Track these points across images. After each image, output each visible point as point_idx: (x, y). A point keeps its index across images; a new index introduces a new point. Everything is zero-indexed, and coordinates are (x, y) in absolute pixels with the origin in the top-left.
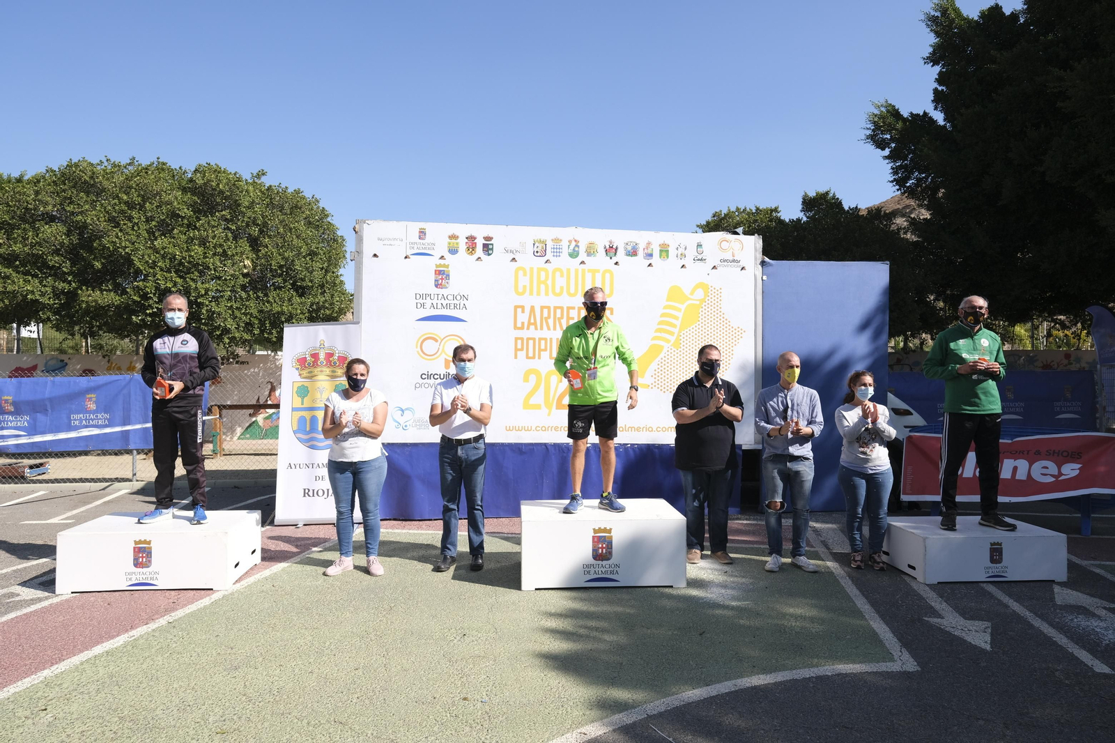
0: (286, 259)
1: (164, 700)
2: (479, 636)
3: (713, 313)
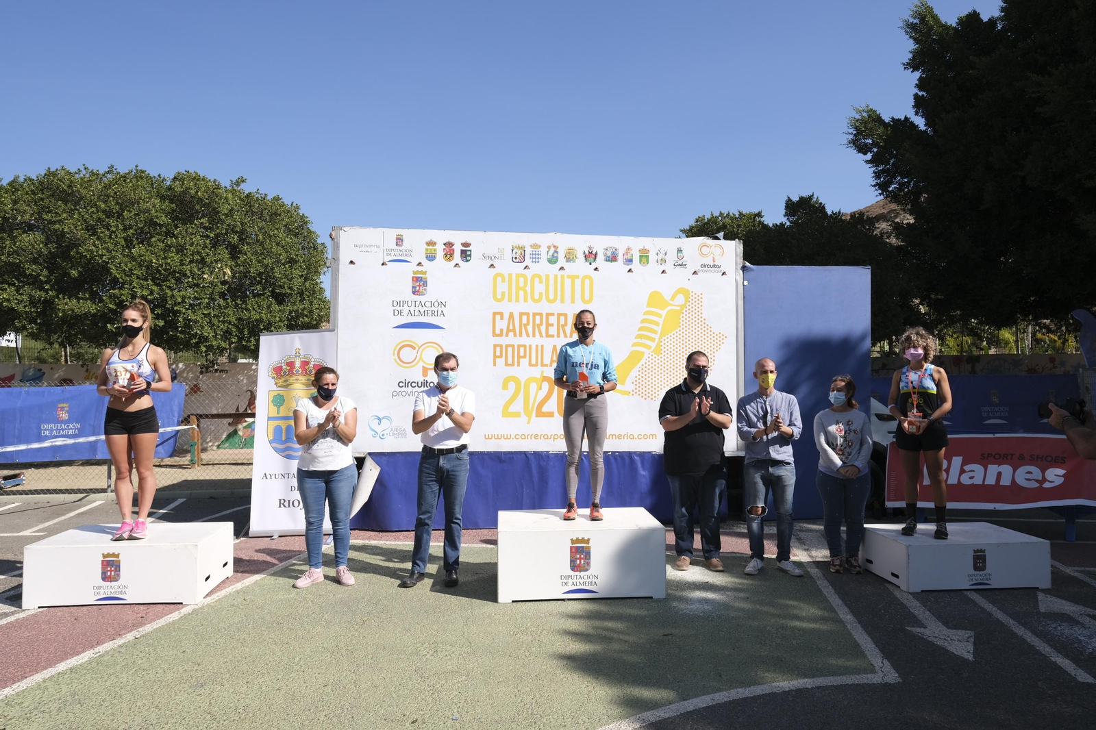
0: (266, 267)
1: (127, 719)
2: (453, 650)
3: (694, 319)
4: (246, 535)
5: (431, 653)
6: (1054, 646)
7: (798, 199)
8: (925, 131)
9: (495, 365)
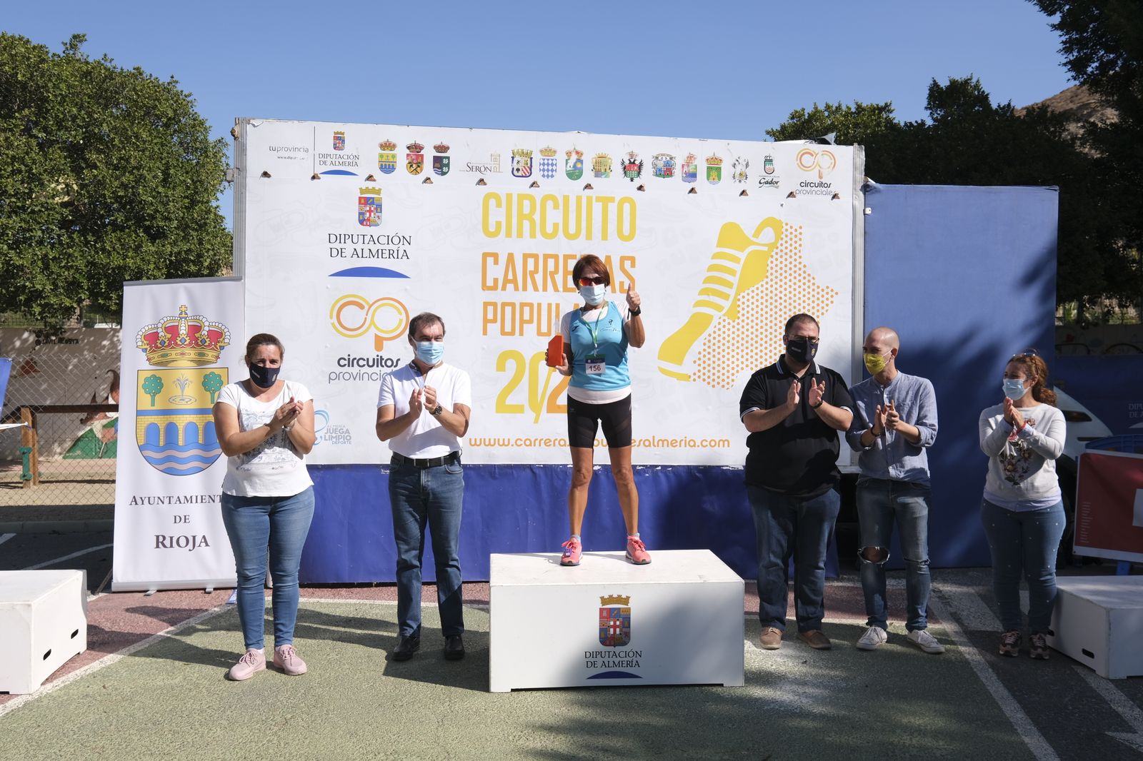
3: (789, 266)
4: (107, 588)
7: (948, 84)
9: (485, 333)
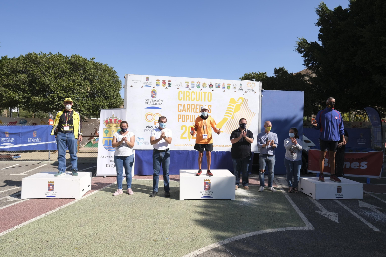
0: (102, 87)
1: (57, 237)
2: (165, 216)
3: (245, 108)
4: (95, 176)
5: (158, 216)
6: (365, 219)
8: (322, 46)
